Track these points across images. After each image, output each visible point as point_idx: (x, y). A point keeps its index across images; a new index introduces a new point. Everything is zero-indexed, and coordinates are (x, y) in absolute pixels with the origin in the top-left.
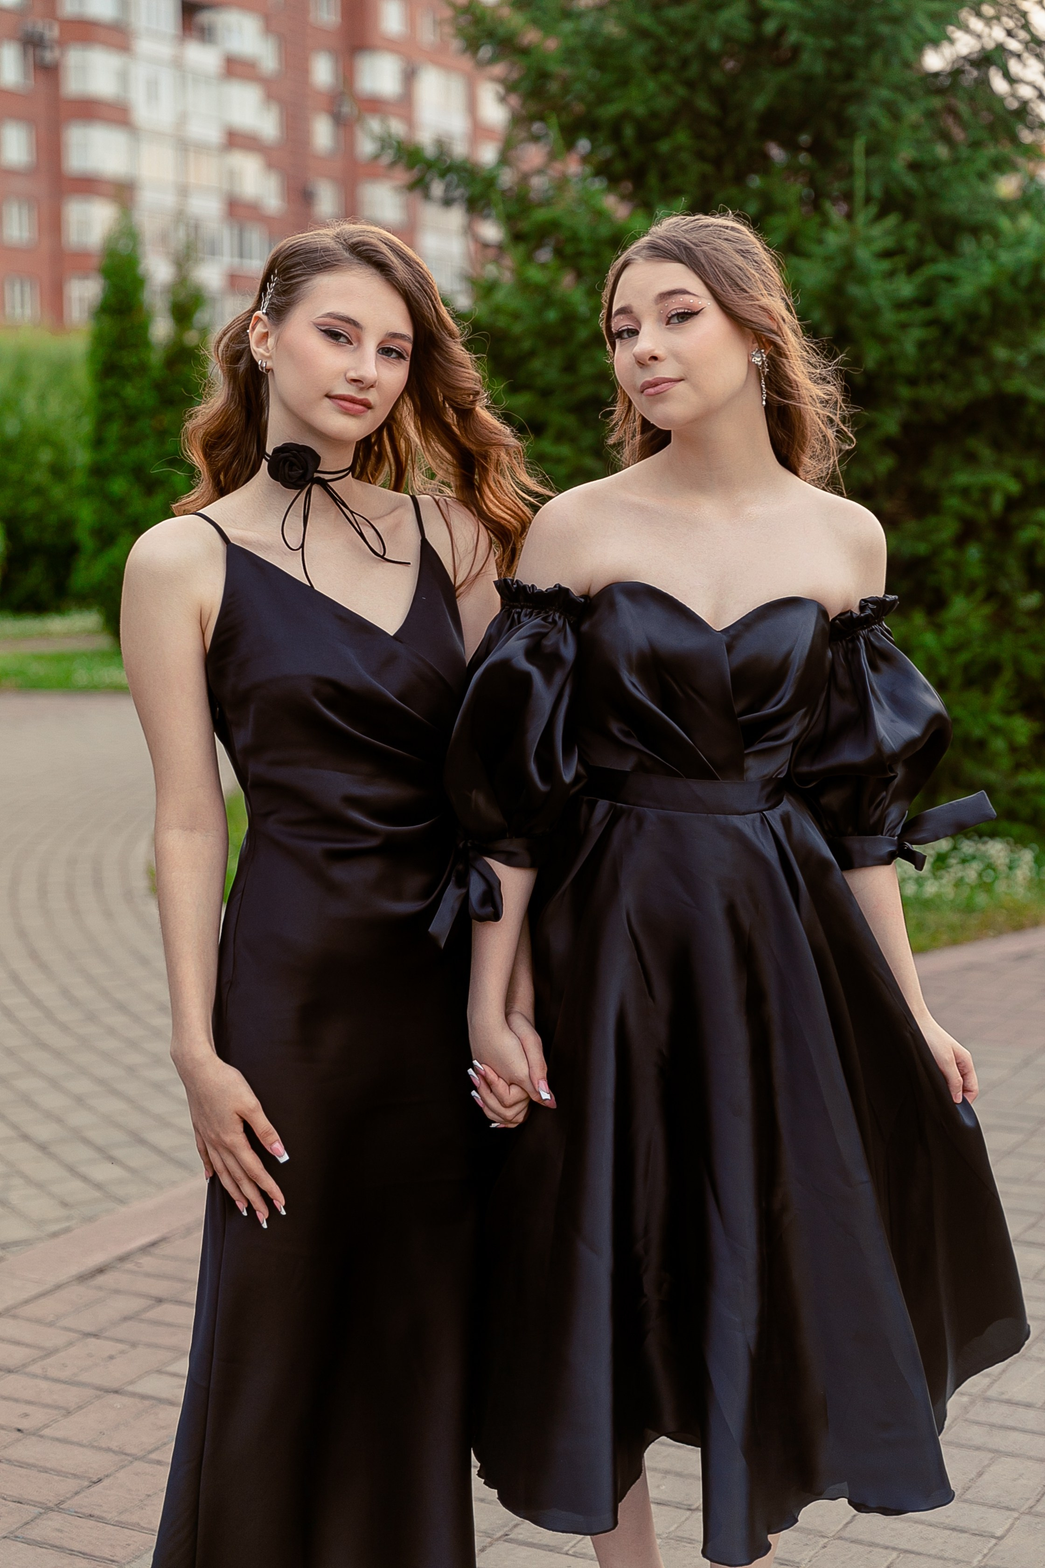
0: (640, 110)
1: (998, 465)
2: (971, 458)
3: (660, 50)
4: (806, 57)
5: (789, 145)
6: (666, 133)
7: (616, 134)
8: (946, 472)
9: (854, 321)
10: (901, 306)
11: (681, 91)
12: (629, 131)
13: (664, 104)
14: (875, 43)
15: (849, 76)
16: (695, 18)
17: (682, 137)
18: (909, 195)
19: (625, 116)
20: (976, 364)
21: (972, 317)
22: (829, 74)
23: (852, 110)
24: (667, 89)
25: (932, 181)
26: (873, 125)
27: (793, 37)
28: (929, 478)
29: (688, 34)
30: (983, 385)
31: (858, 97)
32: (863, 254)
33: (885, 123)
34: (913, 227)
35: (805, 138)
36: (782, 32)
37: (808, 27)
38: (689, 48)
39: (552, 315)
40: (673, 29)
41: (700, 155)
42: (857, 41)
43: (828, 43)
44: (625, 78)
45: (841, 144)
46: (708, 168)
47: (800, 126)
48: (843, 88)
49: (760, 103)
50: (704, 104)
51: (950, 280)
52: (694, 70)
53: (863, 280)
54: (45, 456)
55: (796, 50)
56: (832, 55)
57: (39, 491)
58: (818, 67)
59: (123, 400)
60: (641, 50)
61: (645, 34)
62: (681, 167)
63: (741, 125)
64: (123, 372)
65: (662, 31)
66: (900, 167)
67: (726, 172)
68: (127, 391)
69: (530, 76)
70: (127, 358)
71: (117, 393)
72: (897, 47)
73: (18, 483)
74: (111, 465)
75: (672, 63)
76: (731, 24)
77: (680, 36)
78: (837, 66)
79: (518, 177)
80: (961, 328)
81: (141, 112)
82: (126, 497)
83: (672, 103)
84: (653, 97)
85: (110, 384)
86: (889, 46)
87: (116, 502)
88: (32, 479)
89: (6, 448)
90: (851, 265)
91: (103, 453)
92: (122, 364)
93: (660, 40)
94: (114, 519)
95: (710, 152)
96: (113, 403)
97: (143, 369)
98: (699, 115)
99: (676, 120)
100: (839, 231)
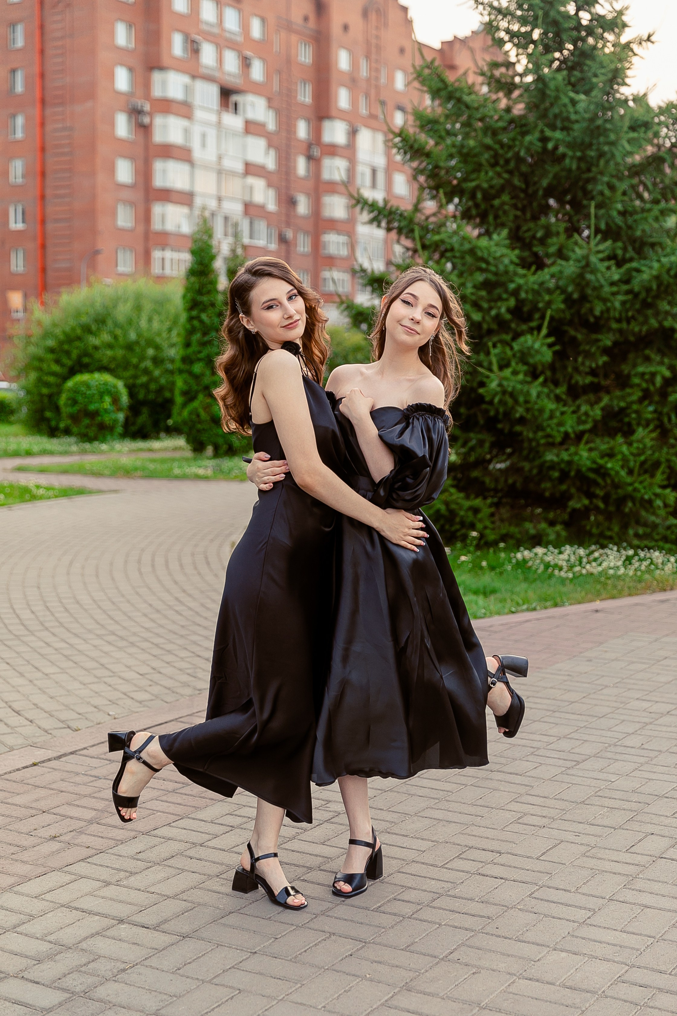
0: (485, 185)
1: (662, 363)
2: (647, 359)
3: (496, 156)
4: (567, 161)
5: (561, 202)
6: (497, 195)
7: (473, 196)
8: (635, 366)
9: (589, 291)
10: (612, 284)
11: (506, 176)
12: (479, 195)
13: (497, 182)
14: (601, 155)
15: (589, 170)
16: (514, 140)
17: (505, 198)
18: (620, 228)
19: (478, 187)
20: (650, 312)
21: (648, 290)
22: (579, 168)
23: (590, 187)
24: (499, 175)
25: (630, 220)
26: (602, 193)
27: (561, 150)
28: (625, 369)
29: (510, 147)
30: (654, 323)
31: (594, 180)
32: (594, 259)
33: (607, 192)
34: (620, 244)
35: (568, 197)
36: (556, 148)
37: (569, 145)
38: (510, 155)
40: (502, 145)
41: (515, 207)
42: (592, 153)
43: (579, 154)
44: (478, 168)
45: (585, 202)
46: (519, 213)
47: (566, 192)
48: (585, 176)
49: (545, 183)
50: (517, 182)
51: (638, 271)
52: (512, 164)
53: (594, 272)
54: (151, 352)
55: (564, 156)
56: (580, 159)
57: (146, 371)
58: (574, 165)
59: (201, 322)
60: (486, 156)
61: (488, 148)
62: (505, 212)
63: (536, 192)
64: (201, 307)
65: (497, 147)
66: (615, 214)
67: (528, 215)
68: (204, 316)
69: (430, 167)
70: (205, 299)
71: (198, 318)
72: (613, 156)
73: (136, 367)
74: (194, 357)
75: (502, 162)
76: (531, 143)
77: (506, 149)
78: (583, 165)
79: (423, 218)
80: (643, 295)
81: (197, 154)
82: (203, 375)
83: (501, 181)
84: (492, 179)
85: (194, 313)
86: (609, 156)
87: (197, 377)
88: (143, 365)
89: (130, 347)
90: (588, 265)
91: (190, 350)
92: (201, 303)
93: (495, 151)
94: (195, 387)
95: (520, 205)
96: (196, 323)
97: (213, 305)
98: (515, 187)
99: (503, 189)
100: (582, 247)
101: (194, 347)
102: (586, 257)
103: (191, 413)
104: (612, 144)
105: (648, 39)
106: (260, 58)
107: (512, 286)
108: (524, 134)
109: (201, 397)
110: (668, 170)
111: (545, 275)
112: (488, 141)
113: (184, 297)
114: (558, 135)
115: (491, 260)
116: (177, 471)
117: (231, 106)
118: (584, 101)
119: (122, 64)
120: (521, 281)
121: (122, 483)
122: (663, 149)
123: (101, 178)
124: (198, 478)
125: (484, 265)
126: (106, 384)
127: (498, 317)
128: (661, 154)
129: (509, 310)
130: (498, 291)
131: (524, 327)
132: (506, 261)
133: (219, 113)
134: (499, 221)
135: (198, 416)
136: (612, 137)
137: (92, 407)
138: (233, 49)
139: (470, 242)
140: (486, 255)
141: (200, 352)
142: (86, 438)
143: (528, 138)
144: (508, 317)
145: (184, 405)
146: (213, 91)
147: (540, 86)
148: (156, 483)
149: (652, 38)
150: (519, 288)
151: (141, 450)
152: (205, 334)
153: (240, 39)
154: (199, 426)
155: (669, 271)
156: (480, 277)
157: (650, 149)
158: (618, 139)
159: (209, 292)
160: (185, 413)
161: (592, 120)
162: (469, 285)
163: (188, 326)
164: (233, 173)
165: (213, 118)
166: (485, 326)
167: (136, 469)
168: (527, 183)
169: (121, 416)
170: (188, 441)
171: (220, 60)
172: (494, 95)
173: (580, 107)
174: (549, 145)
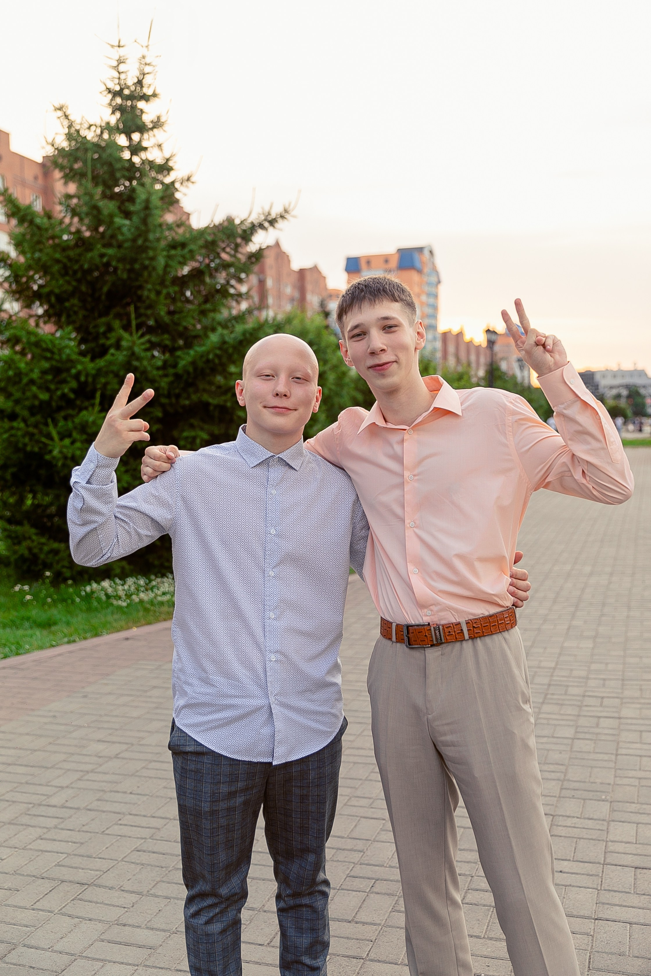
0: (57, 291)
1: (202, 429)
2: (192, 426)
3: (65, 267)
4: (119, 272)
6: (68, 300)
8: (183, 431)
10: (158, 368)
11: (74, 283)
13: (70, 288)
14: (146, 268)
15: (136, 280)
16: (80, 255)
17: (75, 301)
18: (167, 324)
20: (191, 390)
21: (188, 373)
22: (129, 278)
23: (139, 292)
24: (69, 283)
26: (149, 297)
27: (114, 264)
30: (194, 397)
31: (141, 287)
32: (137, 349)
33: (153, 297)
36: (110, 262)
37: (119, 260)
39: (11, 373)
40: (70, 259)
42: (137, 266)
43: (128, 267)
46: (87, 313)
48: (135, 284)
49: (105, 289)
50: (83, 288)
51: (181, 358)
52: (79, 275)
53: (138, 359)
56: (131, 271)
58: (125, 276)
60: (57, 268)
61: (58, 261)
62: (75, 312)
63: (100, 296)
65: (65, 260)
66: (162, 313)
67: (96, 314)
69: (13, 275)
72: (154, 269)
75: (71, 272)
76: (92, 258)
77: (73, 263)
78: (132, 275)
80: (185, 377)
84: (62, 286)
86: (150, 269)
90: (133, 354)
93: (65, 264)
95: (89, 307)
98: (82, 293)
99: (72, 294)
100: (128, 341)
102: (132, 348)
104: (152, 259)
105: (188, 179)
107: (73, 371)
108: (87, 251)
110: (208, 280)
111: (101, 363)
112: (58, 256)
114: (110, 251)
115: (56, 350)
118: (127, 225)
120: (79, 367)
122: (203, 264)
125: (48, 355)
127: (64, 396)
128: (201, 267)
129: (72, 390)
130: (64, 375)
131: (86, 404)
132: (67, 351)
134: (70, 320)
136: (151, 253)
139: (36, 337)
140: (50, 346)
143: (89, 255)
144: (72, 396)
147: (95, 212)
149: (192, 179)
150: (79, 373)
155: (202, 356)
156: (46, 365)
158: (156, 256)
161: (134, 240)
162: (36, 371)
166: (54, 404)
168: (94, 290)
172: (67, 220)
173: (125, 230)
174: (105, 260)
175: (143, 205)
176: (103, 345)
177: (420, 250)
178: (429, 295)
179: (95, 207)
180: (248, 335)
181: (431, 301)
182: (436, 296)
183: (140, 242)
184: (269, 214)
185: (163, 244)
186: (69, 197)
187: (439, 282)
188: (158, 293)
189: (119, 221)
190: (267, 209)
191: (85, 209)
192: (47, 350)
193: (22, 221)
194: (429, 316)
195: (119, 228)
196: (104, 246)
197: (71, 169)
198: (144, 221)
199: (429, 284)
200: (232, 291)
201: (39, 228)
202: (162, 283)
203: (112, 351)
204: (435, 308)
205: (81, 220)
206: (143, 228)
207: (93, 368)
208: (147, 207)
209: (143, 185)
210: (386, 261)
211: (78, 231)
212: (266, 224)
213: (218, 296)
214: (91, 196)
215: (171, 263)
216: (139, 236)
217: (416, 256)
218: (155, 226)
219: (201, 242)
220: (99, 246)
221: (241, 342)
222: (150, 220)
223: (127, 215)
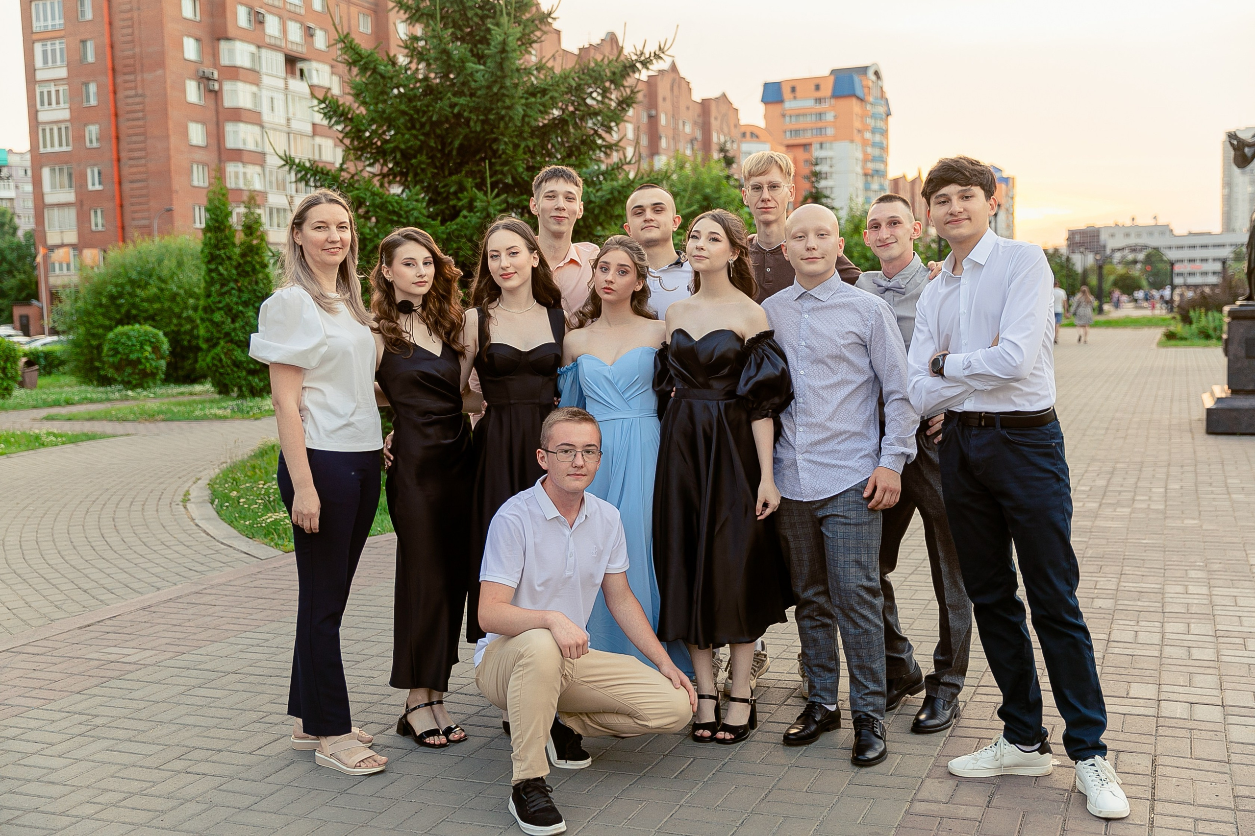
0: (403, 146)
3: (412, 120)
4: (472, 123)
6: (415, 157)
11: (422, 138)
13: (414, 143)
14: (502, 118)
15: (491, 132)
16: (427, 106)
17: (422, 157)
22: (483, 130)
23: (495, 147)
24: (416, 137)
26: (505, 152)
27: (466, 114)
29: (424, 113)
31: (496, 140)
32: (491, 211)
36: (461, 112)
37: (472, 110)
40: (417, 111)
42: (492, 117)
43: (481, 117)
46: (436, 171)
48: (490, 137)
49: (457, 143)
50: (432, 144)
52: (427, 128)
55: (468, 119)
56: (484, 122)
58: (478, 128)
59: (220, 274)
60: (402, 120)
61: (404, 113)
62: (423, 170)
63: (450, 152)
64: (219, 261)
65: (411, 112)
66: (520, 169)
67: (447, 173)
68: (220, 268)
69: (354, 130)
70: (222, 251)
71: (216, 269)
72: (511, 119)
73: (179, 316)
74: (213, 307)
75: (418, 126)
76: (441, 108)
77: (421, 114)
78: (486, 127)
79: (349, 176)
81: (266, 117)
82: (223, 323)
83: (418, 143)
84: (408, 140)
85: (213, 266)
86: (507, 119)
87: (217, 325)
88: (184, 315)
89: (174, 297)
90: (488, 215)
91: (210, 300)
92: (220, 255)
93: (411, 116)
94: (216, 335)
95: (438, 164)
96: (214, 275)
97: (229, 258)
98: (432, 148)
99: (420, 150)
100: (482, 201)
101: (215, 298)
102: (485, 209)
103: (213, 358)
104: (509, 108)
105: (550, 14)
106: (321, 29)
108: (436, 100)
109: (222, 343)
110: (572, 130)
111: (452, 225)
112: (403, 107)
113: (202, 251)
114: (462, 101)
115: (402, 213)
116: (197, 413)
117: (298, 73)
118: (481, 71)
119: (189, 36)
121: (141, 427)
122: (566, 112)
123: (174, 140)
124: (217, 418)
125: (395, 218)
126: (146, 333)
128: (564, 116)
132: (416, 214)
133: (286, 79)
134: (418, 178)
135: (221, 360)
136: (508, 102)
137: (133, 357)
138: (296, 21)
139: (381, 198)
141: (220, 302)
142: (128, 385)
143: (439, 104)
145: (209, 350)
146: (280, 58)
147: (445, 58)
148: (174, 425)
151: (182, 394)
152: (223, 285)
153: (303, 12)
154: (221, 370)
157: (556, 113)
158: (513, 104)
159: (225, 247)
160: (209, 359)
161: (489, 87)
163: (207, 278)
164: (302, 135)
165: (281, 84)
167: (160, 412)
168: (444, 145)
169: (163, 363)
170: (213, 385)
171: (284, 31)
172: (413, 66)
173: (478, 76)
174: (456, 110)
175: (499, 47)
176: (454, 207)
177: (864, 70)
178: (873, 131)
179: (445, 51)
180: (616, 194)
181: (878, 138)
182: (884, 133)
183: (495, 90)
184: (642, 53)
185: (520, 91)
186: (415, 39)
187: (888, 114)
188: (516, 146)
189: (471, 66)
190: (639, 48)
191: (433, 53)
192: (394, 212)
193: (364, 69)
194: (874, 159)
195: (471, 74)
196: (454, 95)
197: (418, 9)
198: (501, 66)
199: (874, 116)
200: (599, 142)
201: (383, 77)
202: (520, 135)
203: (465, 213)
204: (883, 148)
205: (429, 65)
206: (499, 73)
207: (443, 233)
208: (503, 49)
209: (497, 25)
210: (818, 87)
211: (426, 78)
212: (639, 65)
213: (584, 149)
214: (440, 39)
215: (529, 112)
216: (495, 82)
217: (856, 79)
218: (512, 71)
219: (563, 88)
220: (449, 95)
221: (608, 201)
222: (506, 64)
223: (480, 58)
